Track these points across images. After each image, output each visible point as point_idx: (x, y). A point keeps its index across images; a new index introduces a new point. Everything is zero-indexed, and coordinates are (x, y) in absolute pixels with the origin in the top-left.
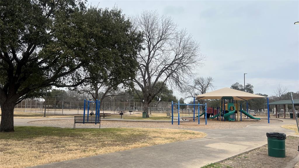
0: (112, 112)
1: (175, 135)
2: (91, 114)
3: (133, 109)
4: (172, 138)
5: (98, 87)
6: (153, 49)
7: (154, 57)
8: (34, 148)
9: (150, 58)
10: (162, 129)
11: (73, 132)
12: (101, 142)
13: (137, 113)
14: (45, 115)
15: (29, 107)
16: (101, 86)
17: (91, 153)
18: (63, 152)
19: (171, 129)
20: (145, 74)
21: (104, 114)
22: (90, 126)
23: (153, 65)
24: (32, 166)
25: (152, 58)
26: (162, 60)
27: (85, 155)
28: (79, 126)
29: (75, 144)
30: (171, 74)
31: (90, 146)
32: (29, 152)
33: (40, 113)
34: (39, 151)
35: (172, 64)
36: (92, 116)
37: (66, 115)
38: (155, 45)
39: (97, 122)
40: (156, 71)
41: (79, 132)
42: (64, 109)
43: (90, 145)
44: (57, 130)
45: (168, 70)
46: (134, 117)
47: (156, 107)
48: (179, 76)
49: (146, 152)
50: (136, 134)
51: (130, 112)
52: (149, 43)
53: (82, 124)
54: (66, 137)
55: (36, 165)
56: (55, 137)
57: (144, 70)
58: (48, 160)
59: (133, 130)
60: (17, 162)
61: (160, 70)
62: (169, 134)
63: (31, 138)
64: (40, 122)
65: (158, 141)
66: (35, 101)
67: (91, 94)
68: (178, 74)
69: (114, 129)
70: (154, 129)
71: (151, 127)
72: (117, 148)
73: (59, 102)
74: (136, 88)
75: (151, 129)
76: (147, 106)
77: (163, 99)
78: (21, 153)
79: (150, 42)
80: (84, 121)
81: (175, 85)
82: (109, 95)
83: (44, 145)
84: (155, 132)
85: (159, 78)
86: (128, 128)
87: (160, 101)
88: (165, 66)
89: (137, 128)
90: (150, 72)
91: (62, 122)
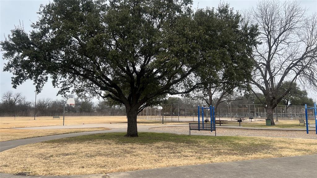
0: (229, 119)
1: (310, 147)
2: (206, 121)
3: (254, 115)
4: (305, 150)
5: (212, 92)
6: (274, 43)
7: (277, 53)
8: (154, 152)
9: (271, 54)
10: (292, 139)
11: (188, 139)
12: (217, 150)
13: (260, 120)
14: (163, 122)
15: (149, 115)
16: (215, 91)
17: (206, 161)
18: (179, 157)
19: (304, 139)
20: (266, 73)
21: (220, 121)
22: (206, 133)
23: (275, 62)
24: (153, 169)
25: (274, 54)
26: (288, 55)
27: (200, 162)
28: (194, 133)
29: (190, 150)
30: (302, 70)
31: (205, 154)
32: (150, 155)
33: (159, 120)
34: (158, 155)
35: (302, 58)
36: (208, 123)
37: (182, 122)
38: (277, 39)
39: (213, 129)
40: (280, 69)
41: (194, 139)
42: (179, 116)
43: (205, 152)
44: (174, 136)
45: (297, 67)
46: (255, 125)
47: (285, 112)
48: (314, 72)
49: (269, 164)
50: (257, 143)
51: (251, 119)
52: (269, 37)
53: (198, 131)
54: (182, 144)
55: (156, 168)
56: (172, 143)
57: (264, 69)
58: (166, 164)
59: (253, 139)
60: (140, 164)
61: (285, 68)
62: (301, 145)
63: (151, 143)
64: (159, 129)
65: (285, 153)
66: (154, 109)
67: (205, 100)
68: (313, 70)
69: (231, 137)
70: (282, 139)
71: (276, 136)
72: (235, 157)
73: (175, 110)
74: (256, 91)
75: (277, 139)
76: (271, 111)
77: (294, 103)
78: (143, 156)
79: (270, 35)
80: (199, 128)
81: (309, 84)
82: (224, 101)
83: (162, 149)
84: (283, 142)
85: (286, 76)
86: (247, 136)
87: (290, 105)
88: (293, 62)
89: (258, 137)
90: (272, 71)
91: (178, 129)
